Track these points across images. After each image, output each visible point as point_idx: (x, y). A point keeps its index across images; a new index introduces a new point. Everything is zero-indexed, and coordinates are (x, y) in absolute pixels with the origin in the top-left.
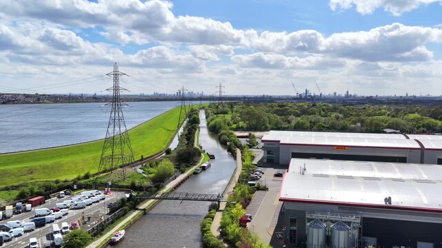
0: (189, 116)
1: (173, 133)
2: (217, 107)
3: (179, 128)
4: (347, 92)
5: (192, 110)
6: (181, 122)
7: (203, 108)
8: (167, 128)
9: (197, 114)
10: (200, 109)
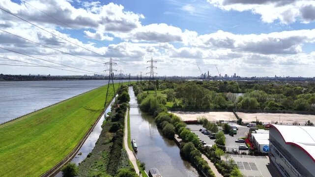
0: (119, 92)
1: (98, 114)
2: (144, 84)
3: (106, 106)
4: (235, 74)
5: (122, 87)
6: (108, 101)
7: (132, 85)
8: (91, 108)
9: (127, 91)
10: (129, 86)
